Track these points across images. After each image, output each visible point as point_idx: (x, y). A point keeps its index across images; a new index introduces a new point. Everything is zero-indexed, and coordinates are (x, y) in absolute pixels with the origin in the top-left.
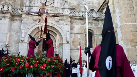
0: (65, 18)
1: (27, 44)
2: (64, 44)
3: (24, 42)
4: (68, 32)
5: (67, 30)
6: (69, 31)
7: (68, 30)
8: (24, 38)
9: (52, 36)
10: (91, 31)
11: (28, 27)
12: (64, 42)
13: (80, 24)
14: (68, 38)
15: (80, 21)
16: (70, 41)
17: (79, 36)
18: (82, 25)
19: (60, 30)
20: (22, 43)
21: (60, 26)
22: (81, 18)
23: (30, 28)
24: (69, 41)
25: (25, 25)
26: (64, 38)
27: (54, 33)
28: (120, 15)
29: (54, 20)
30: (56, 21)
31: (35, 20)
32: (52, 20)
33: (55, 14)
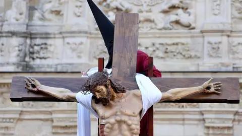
29: (196, 122)
30: (213, 128)
31: (66, 126)
32: (184, 120)
33: (208, 88)
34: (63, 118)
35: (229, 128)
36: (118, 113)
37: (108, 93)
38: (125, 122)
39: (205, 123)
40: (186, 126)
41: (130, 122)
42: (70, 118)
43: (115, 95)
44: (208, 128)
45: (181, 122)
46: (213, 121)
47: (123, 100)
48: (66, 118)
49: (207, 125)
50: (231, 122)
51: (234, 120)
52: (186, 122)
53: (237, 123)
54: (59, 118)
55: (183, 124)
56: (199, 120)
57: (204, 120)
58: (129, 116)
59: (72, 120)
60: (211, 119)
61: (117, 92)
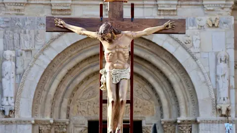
1: (30, 126)
2: (207, 122)
3: (16, 117)
4: (222, 65)
5: (216, 54)
6: (226, 60)
7: (222, 54)
8: (16, 98)
9: (141, 82)
11: (27, 45)
12: (206, 113)
14: (224, 93)
16: (233, 108)
19: (180, 55)
20: (7, 123)
24: (228, 110)
25: (16, 37)
26: (202, 93)
27: (154, 66)
29: (152, 6)
30: (163, 10)
31: (62, 10)
32: (143, 5)
33: (167, 26)
34: (59, 4)
35: (174, 11)
36: (117, 47)
37: (112, 36)
38: (121, 52)
39: (158, 7)
40: (145, 9)
41: (124, 52)
42: (64, 4)
43: (115, 36)
44: (160, 10)
45: (142, 6)
46: (164, 5)
47: (120, 39)
48: (61, 3)
49: (159, 8)
50: (175, 6)
51: (178, 5)
52: (145, 6)
53: (179, 6)
54: (56, 4)
55: (143, 8)
56: (154, 5)
57: (157, 5)
58: (124, 48)
59: (65, 5)
60: (162, 4)
61: (116, 34)
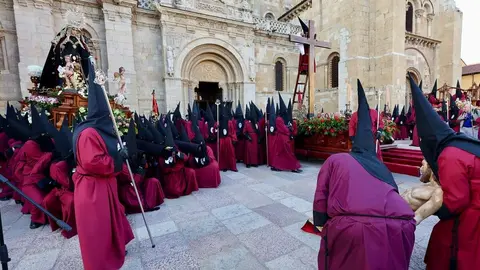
0: (245, 32)
1: (180, 81)
2: (246, 83)
3: (175, 77)
5: (249, 57)
6: (252, 59)
7: (251, 57)
10: (282, 61)
11: (177, 45)
12: (246, 80)
13: (266, 47)
14: (253, 72)
15: (267, 39)
17: (265, 70)
18: (270, 49)
20: (171, 79)
21: (237, 48)
22: (271, 33)
23: (182, 47)
25: (172, 40)
26: (245, 72)
28: (349, 41)
